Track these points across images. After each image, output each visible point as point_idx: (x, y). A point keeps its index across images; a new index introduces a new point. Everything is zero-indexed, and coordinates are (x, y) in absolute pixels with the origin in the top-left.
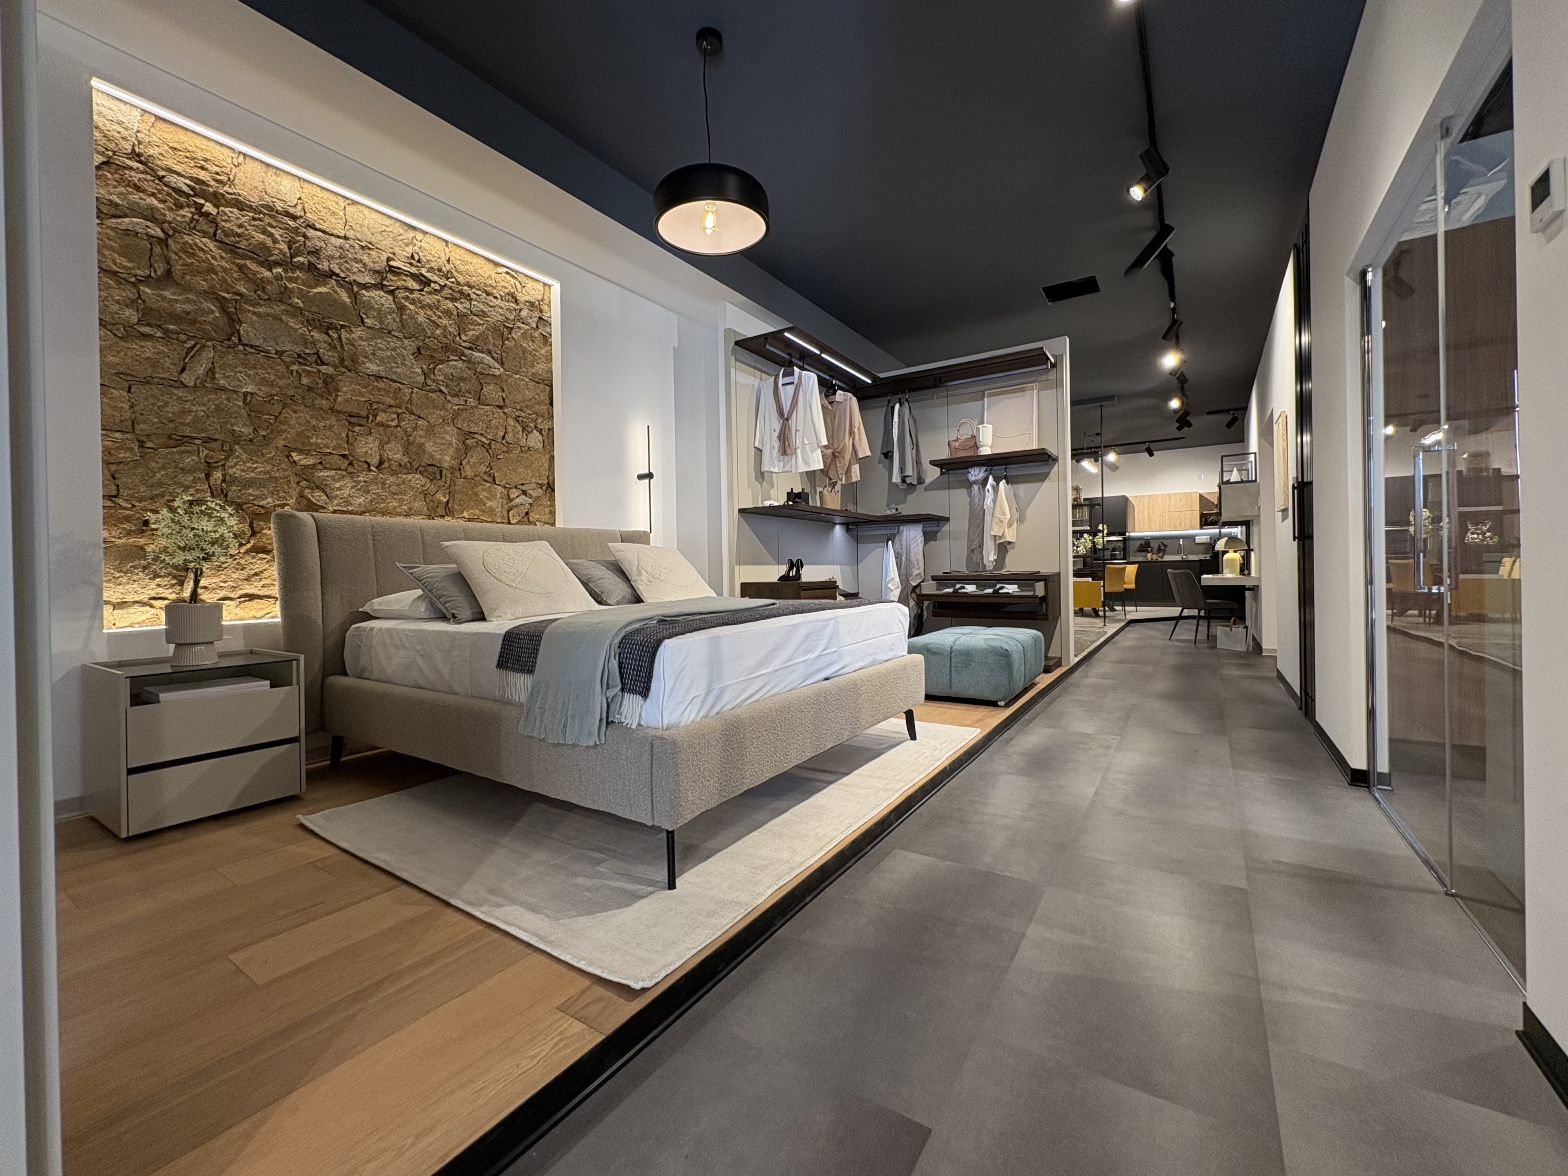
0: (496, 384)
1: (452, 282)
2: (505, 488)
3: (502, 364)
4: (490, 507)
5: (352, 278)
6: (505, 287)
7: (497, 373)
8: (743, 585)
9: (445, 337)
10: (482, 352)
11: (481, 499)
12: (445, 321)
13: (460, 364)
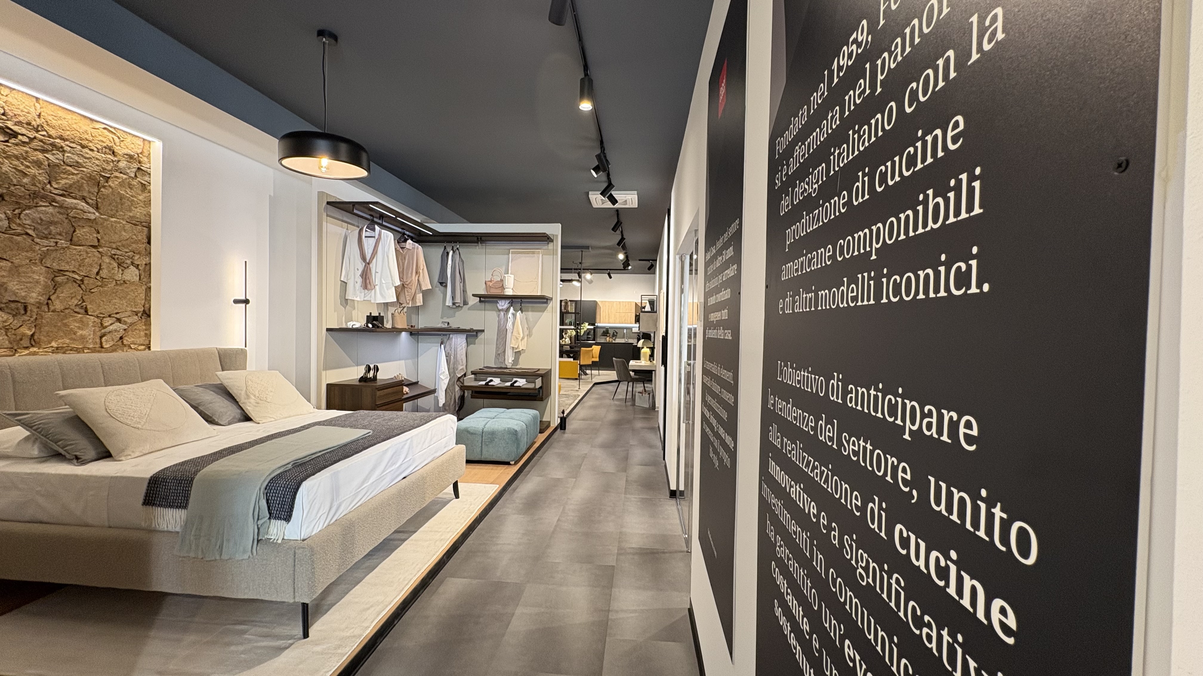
0: (91, 227)
1: (43, 136)
2: (98, 317)
3: (97, 208)
4: (81, 335)
6: (103, 141)
7: (92, 217)
8: (328, 385)
10: (75, 198)
11: (71, 329)
12: (33, 171)
13: (50, 210)
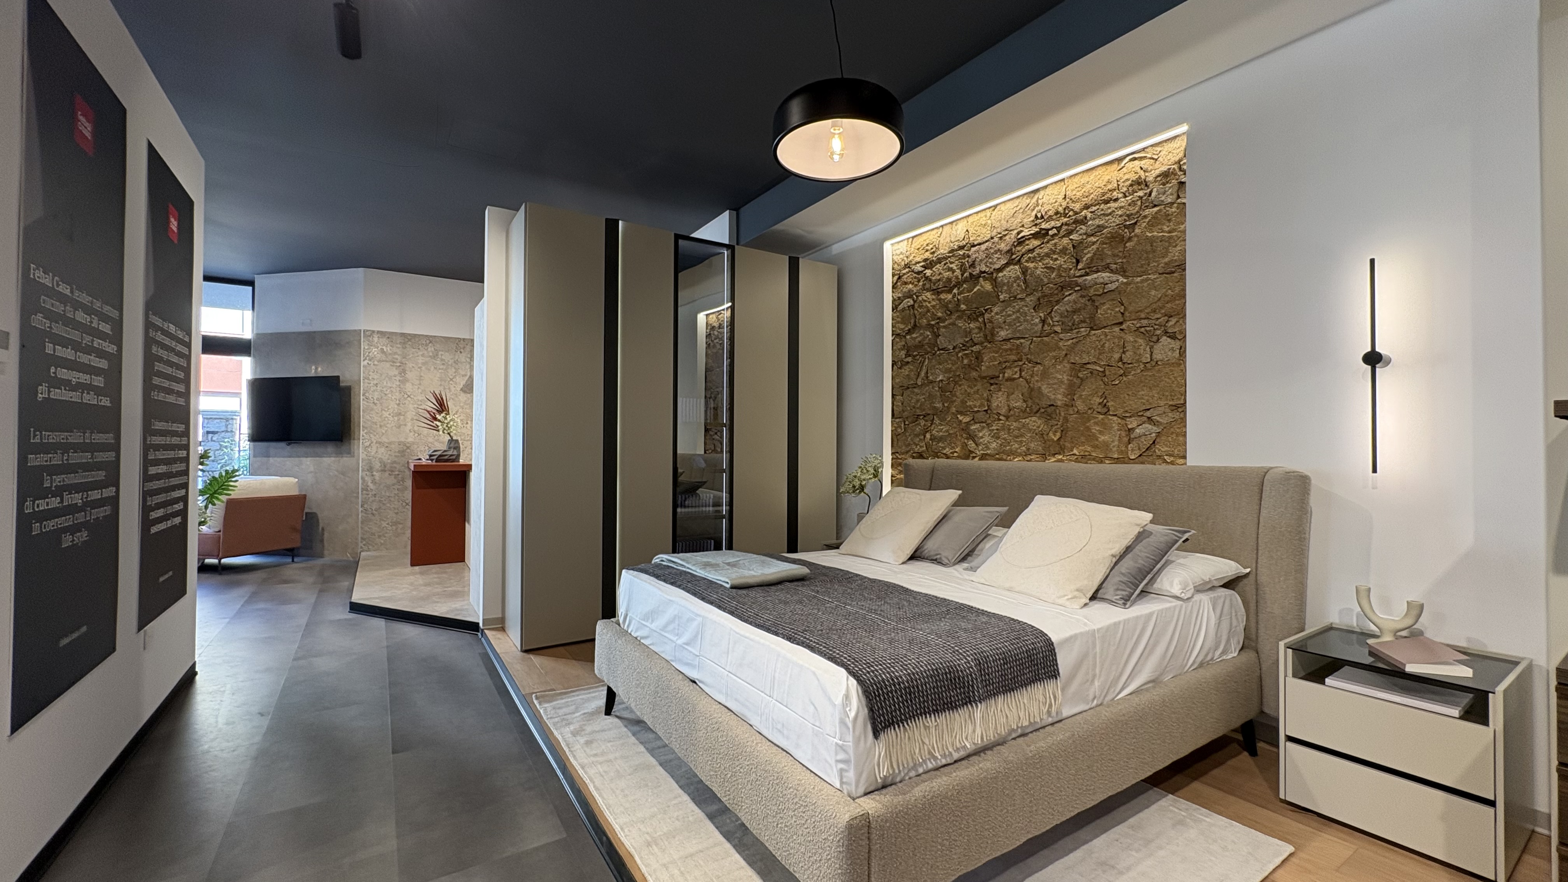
0: (1113, 299)
1: (1069, 216)
2: (1123, 417)
3: (1124, 273)
5: (992, 270)
6: (1128, 180)
9: (1061, 276)
10: (1098, 271)
11: (1094, 434)
12: (1061, 261)
13: (1074, 296)
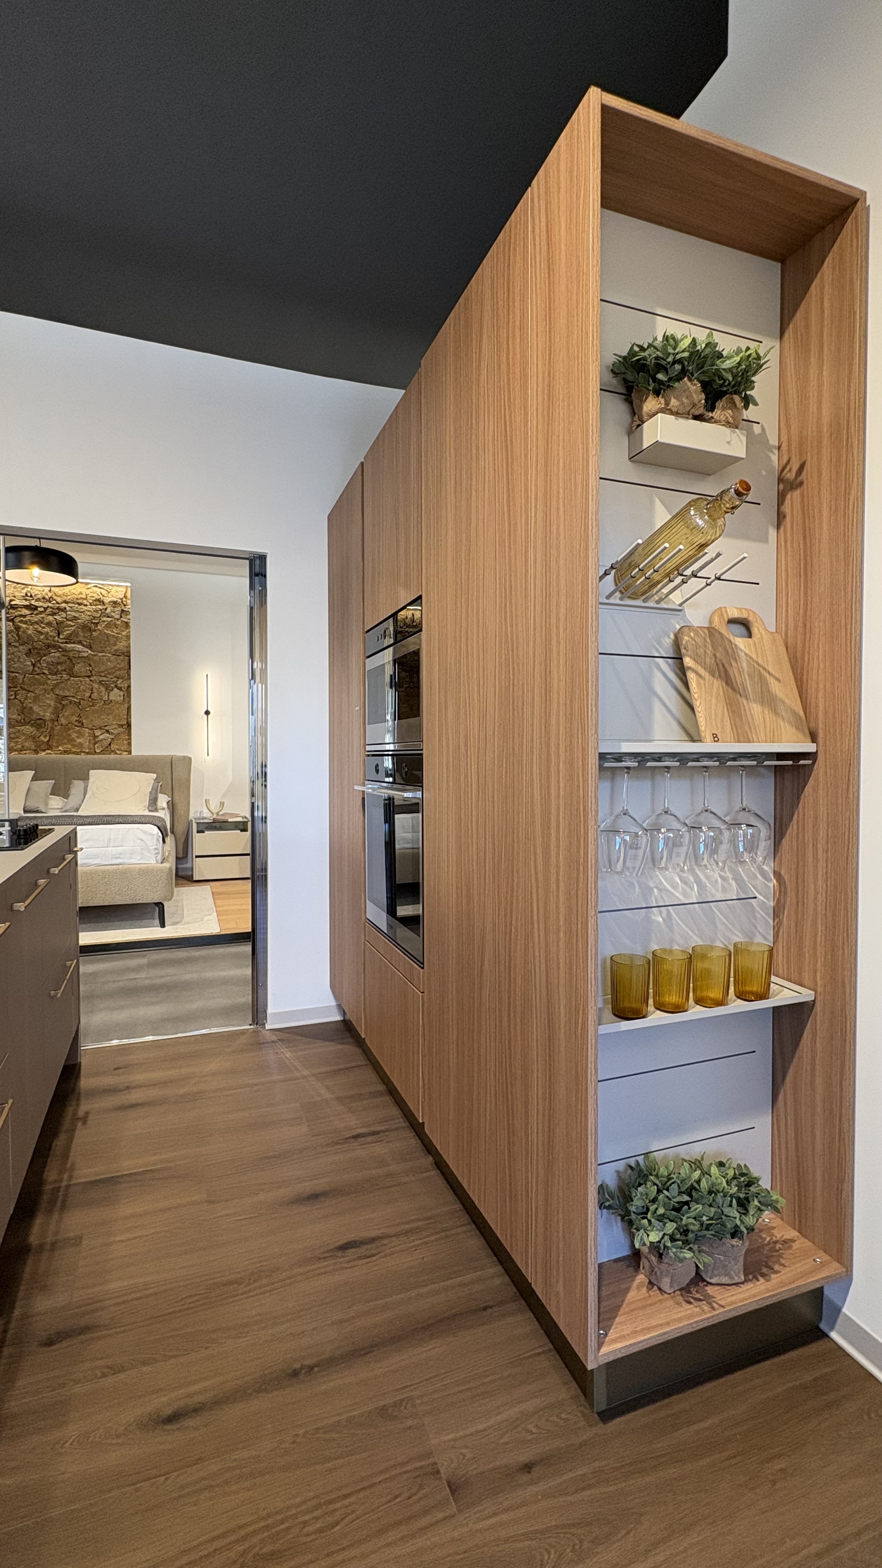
2: (91, 729)
3: (91, 648)
4: (80, 742)
6: (92, 597)
7: (85, 654)
9: (47, 639)
10: (74, 643)
11: (73, 738)
12: (47, 629)
13: (57, 654)
